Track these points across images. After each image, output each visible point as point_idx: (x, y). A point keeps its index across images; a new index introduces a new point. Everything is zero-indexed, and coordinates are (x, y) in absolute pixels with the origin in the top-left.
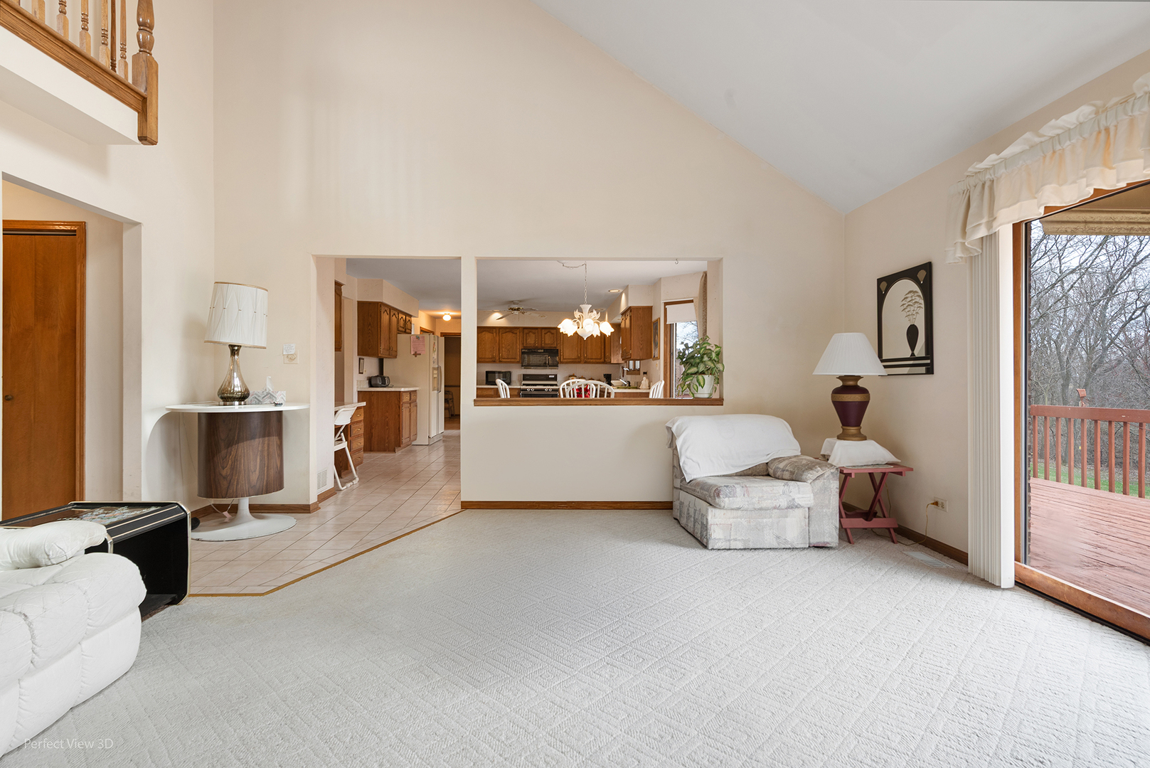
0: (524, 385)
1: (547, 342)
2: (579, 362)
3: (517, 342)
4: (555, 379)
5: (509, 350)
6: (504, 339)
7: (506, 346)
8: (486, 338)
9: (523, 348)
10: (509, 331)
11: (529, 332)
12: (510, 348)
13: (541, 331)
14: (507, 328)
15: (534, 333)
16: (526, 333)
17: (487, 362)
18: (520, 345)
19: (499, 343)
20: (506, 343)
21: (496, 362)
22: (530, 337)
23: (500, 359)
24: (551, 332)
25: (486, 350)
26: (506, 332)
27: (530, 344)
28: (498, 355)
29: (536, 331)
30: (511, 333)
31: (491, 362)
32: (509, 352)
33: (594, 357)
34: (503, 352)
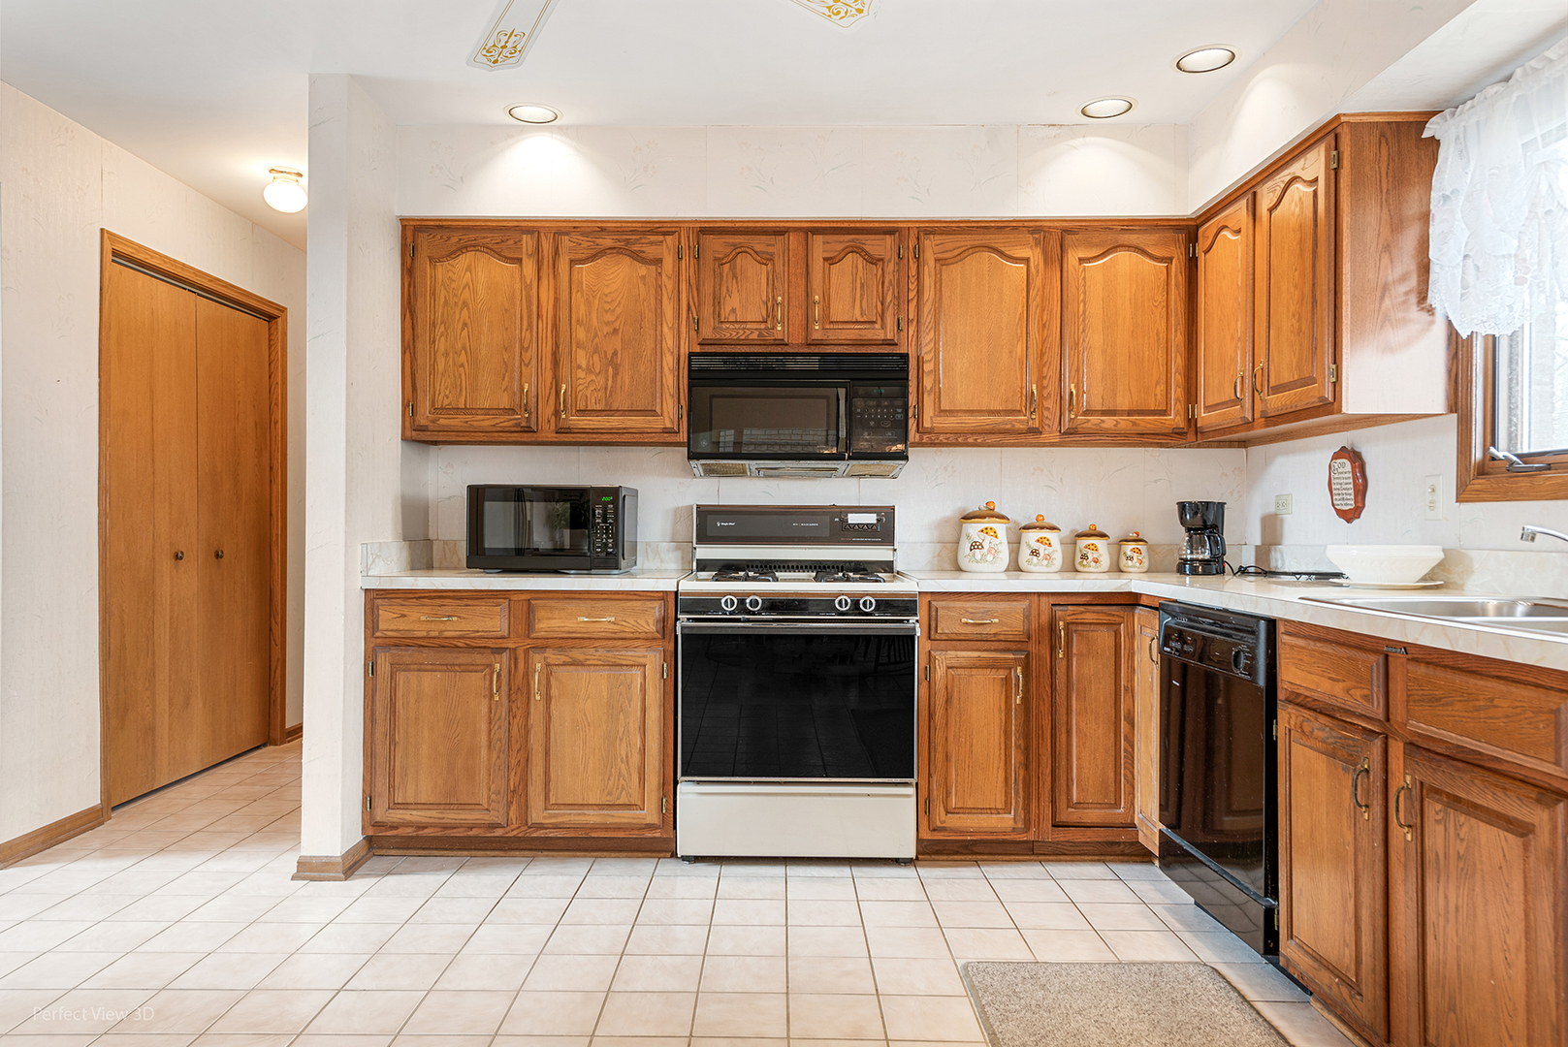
0: (702, 569)
1: (841, 310)
2: (1030, 437)
3: (659, 314)
4: (883, 531)
5: (613, 362)
6: (582, 296)
7: (596, 335)
8: (466, 294)
9: (697, 349)
10: (615, 248)
11: (738, 251)
12: (618, 346)
13: (804, 243)
14: (602, 229)
15: (767, 259)
16: (716, 259)
17: (461, 434)
18: (683, 329)
19: (555, 316)
20: (595, 322)
21: (535, 435)
22: (735, 286)
23: (560, 417)
24: (867, 248)
25: (466, 365)
26: (600, 253)
27: (736, 322)
28: (551, 389)
29: (776, 245)
30: (627, 260)
31: (501, 434)
32: (615, 375)
33: (1123, 402)
34: (581, 381)
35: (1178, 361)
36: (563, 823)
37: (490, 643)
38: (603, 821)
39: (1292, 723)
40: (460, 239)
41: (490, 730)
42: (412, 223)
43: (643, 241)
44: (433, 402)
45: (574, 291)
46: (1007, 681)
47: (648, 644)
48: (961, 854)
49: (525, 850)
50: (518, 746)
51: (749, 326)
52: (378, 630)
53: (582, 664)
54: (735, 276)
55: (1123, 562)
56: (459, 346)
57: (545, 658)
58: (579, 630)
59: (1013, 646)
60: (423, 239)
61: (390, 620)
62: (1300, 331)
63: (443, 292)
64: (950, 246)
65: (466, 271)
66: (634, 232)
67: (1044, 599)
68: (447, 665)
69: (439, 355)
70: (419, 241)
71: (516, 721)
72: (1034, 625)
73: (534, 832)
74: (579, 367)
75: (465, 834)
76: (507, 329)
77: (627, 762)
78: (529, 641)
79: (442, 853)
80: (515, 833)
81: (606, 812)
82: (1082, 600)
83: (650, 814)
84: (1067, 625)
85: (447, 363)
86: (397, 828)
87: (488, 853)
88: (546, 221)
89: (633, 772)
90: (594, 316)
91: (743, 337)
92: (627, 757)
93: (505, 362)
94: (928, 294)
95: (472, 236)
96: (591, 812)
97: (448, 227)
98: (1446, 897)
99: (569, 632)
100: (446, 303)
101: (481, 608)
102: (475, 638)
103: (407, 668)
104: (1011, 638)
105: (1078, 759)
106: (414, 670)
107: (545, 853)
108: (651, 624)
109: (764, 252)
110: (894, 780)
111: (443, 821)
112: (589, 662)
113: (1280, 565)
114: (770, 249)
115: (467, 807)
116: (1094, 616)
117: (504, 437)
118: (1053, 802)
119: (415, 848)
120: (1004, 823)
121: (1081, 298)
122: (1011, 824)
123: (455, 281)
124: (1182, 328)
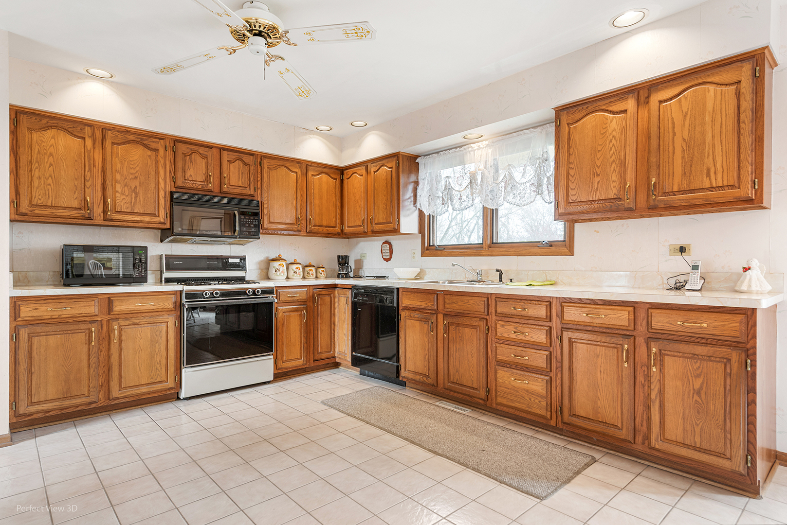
0: (168, 281)
1: (234, 181)
2: (298, 233)
3: (157, 173)
4: (241, 265)
5: (134, 190)
6: (118, 160)
7: (126, 178)
8: (52, 150)
9: (174, 190)
10: (135, 141)
11: (193, 151)
12: (138, 185)
13: (219, 153)
14: (128, 131)
15: (205, 157)
16: (183, 153)
17: (47, 218)
18: (168, 180)
19: (103, 167)
20: (125, 173)
21: (92, 221)
22: (192, 166)
23: (107, 214)
24: (244, 159)
25: (52, 184)
26: (129, 142)
27: (192, 181)
28: (101, 200)
29: (208, 152)
30: (142, 147)
31: (72, 220)
32: (136, 197)
33: (324, 223)
34: (118, 198)
35: (339, 211)
36: (129, 395)
37: (87, 319)
38: (149, 390)
39: (407, 315)
40: (48, 122)
41: (89, 359)
42: (15, 108)
43: (149, 140)
44: (30, 201)
45: (114, 157)
46: (301, 315)
47: (168, 313)
48: (284, 376)
49: (103, 412)
50: (104, 364)
51: (197, 183)
52: (19, 317)
53: (137, 324)
54: (191, 162)
55: (319, 275)
56: (47, 175)
57: (119, 323)
58: (136, 309)
59: (302, 303)
60: (23, 118)
61: (26, 312)
62: (386, 208)
63: (37, 147)
64: (272, 163)
65: (52, 138)
66: (144, 135)
67: (311, 287)
68: (63, 331)
69: (35, 179)
70: (21, 118)
71: (102, 353)
72: (308, 296)
73: (113, 402)
74: (117, 192)
75: (74, 410)
76: (76, 170)
77: (160, 363)
78: (109, 316)
79: (55, 423)
80: (102, 404)
81: (150, 386)
82: (321, 287)
83: (171, 383)
84: (317, 295)
85: (40, 183)
86: (32, 415)
87: (83, 417)
88: (98, 122)
89: (163, 367)
90: (125, 169)
91: (195, 187)
92: (160, 361)
93: (75, 185)
94: (265, 179)
95: (55, 122)
96: (143, 388)
97: (38, 115)
98: (456, 347)
99: (131, 311)
100: (39, 152)
101: (83, 303)
102: (79, 317)
103: (38, 335)
104: (302, 301)
105: (320, 338)
106: (43, 336)
107: (114, 411)
108: (170, 305)
109: (204, 154)
110: (264, 354)
111: (63, 406)
112: (141, 323)
113: (363, 274)
114: (206, 153)
115: (76, 397)
116: (325, 292)
117: (74, 221)
118: (313, 353)
119: (37, 424)
120: (300, 363)
121: (312, 187)
122: (302, 362)
123: (44, 142)
124: (339, 201)
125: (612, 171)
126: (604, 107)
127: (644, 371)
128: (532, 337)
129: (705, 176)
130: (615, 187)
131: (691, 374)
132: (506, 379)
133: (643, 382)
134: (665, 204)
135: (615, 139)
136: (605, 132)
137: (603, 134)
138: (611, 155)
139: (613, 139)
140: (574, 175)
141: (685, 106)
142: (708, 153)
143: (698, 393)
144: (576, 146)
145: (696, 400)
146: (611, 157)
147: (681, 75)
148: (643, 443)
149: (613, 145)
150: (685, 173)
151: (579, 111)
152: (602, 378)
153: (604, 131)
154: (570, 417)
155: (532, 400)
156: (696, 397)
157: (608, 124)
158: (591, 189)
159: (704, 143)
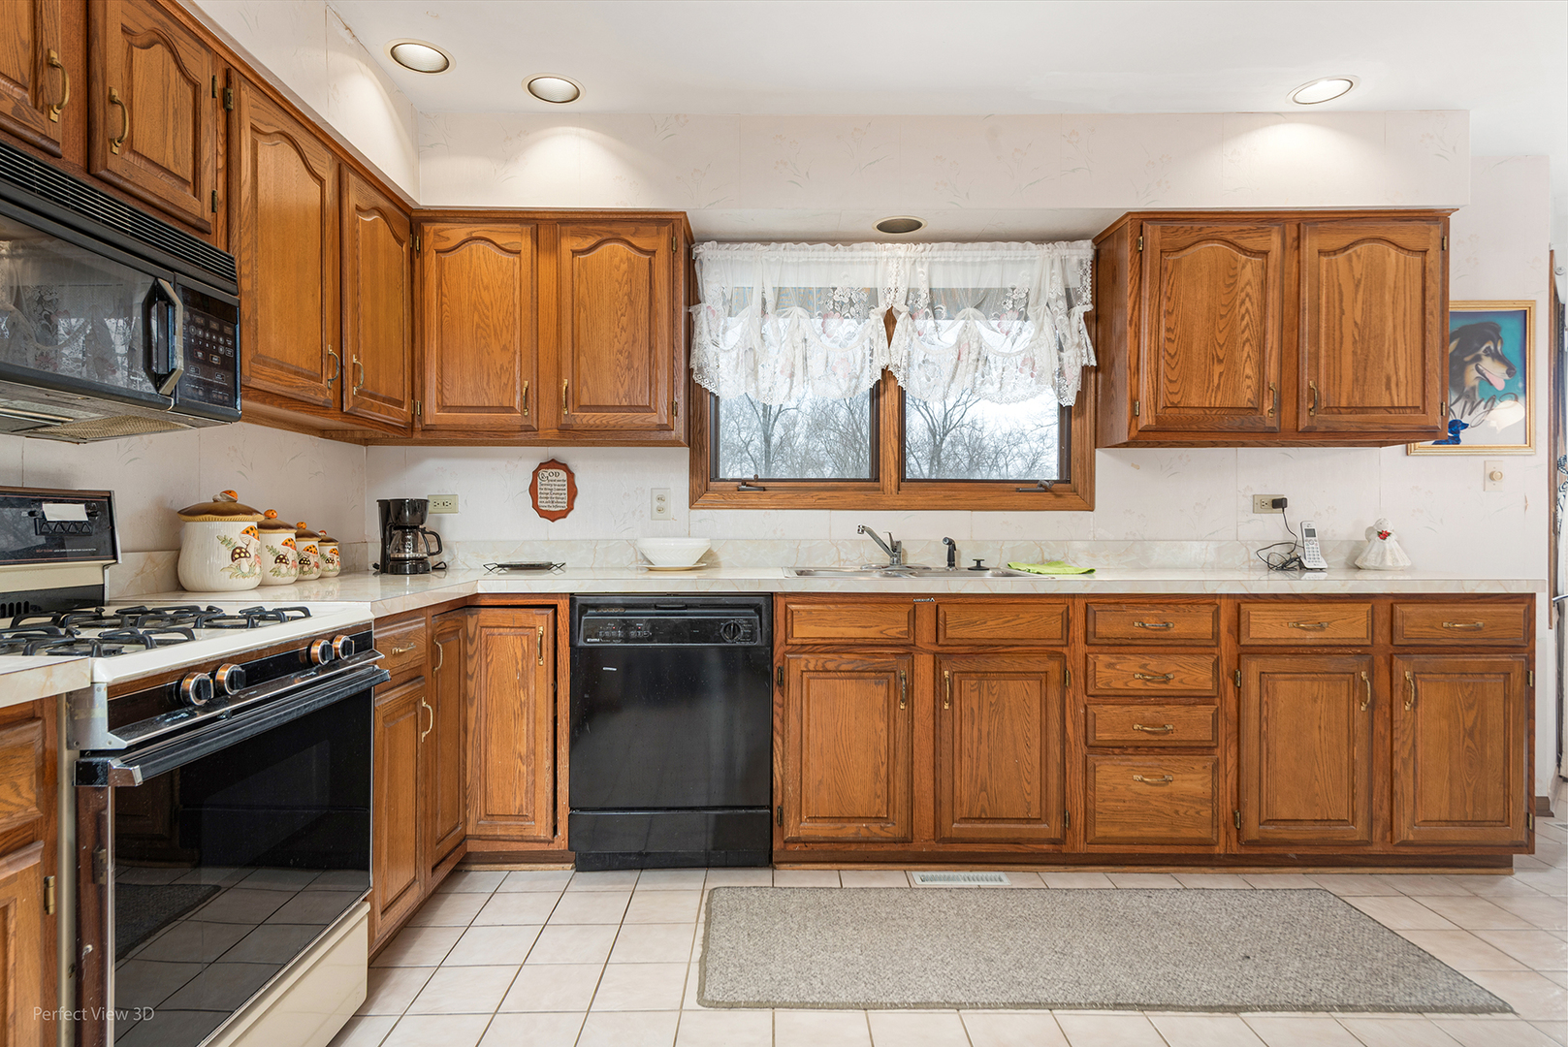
4: (93, 533)
33: (383, 387)
39: (808, 665)
67: (429, 613)
82: (444, 608)
84: (437, 638)
116: (449, 623)
124: (409, 318)
125: (1244, 358)
126: (1230, 237)
127: (1385, 713)
128: (1181, 681)
129: (1384, 388)
130: (1249, 387)
131: (1461, 705)
132: (1118, 781)
133: (1383, 732)
134: (1327, 427)
135: (1250, 299)
136: (1232, 284)
137: (1229, 286)
138: (1243, 328)
139: (1247, 299)
140: (1176, 354)
141: (1358, 269)
142: (1389, 353)
143: (1471, 734)
144: (1179, 299)
145: (1468, 747)
146: (1243, 332)
147: (1346, 216)
148: (1383, 838)
149: (1247, 311)
150: (1357, 380)
151: (1185, 232)
152: (1323, 740)
153: (1232, 281)
154: (1261, 827)
155: (1181, 812)
156: (1468, 742)
157: (1239, 269)
158: (1206, 385)
159: (1383, 335)
